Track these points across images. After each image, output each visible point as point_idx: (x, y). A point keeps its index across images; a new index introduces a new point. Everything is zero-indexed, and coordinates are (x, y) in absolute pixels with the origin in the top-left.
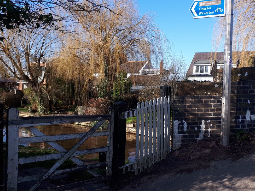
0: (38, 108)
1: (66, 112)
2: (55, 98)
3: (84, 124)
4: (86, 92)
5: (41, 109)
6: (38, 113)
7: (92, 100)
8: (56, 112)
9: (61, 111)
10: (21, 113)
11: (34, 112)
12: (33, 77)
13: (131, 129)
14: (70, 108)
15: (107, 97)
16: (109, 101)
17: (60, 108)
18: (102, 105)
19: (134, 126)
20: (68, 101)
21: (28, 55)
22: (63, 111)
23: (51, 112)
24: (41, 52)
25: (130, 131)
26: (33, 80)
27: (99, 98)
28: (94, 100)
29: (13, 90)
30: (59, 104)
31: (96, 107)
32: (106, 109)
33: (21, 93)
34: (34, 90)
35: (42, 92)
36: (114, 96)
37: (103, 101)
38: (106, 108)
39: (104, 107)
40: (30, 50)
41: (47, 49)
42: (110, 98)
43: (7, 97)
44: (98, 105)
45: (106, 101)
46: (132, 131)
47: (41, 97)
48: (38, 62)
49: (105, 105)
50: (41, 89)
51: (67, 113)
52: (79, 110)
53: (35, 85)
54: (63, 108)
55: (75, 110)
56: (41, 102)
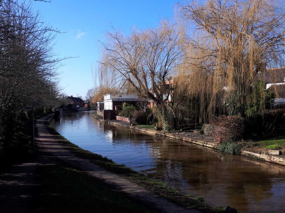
0: (163, 126)
1: (192, 130)
2: (180, 116)
3: (210, 146)
4: (213, 108)
5: (166, 127)
6: (163, 131)
7: (220, 118)
8: (181, 130)
9: (186, 130)
10: (149, 130)
11: (160, 130)
12: (158, 95)
13: (275, 157)
14: (197, 126)
15: (239, 114)
16: (242, 118)
17: (185, 126)
18: (233, 123)
19: (281, 153)
20: (194, 118)
21: (153, 73)
22: (189, 129)
23: (176, 130)
24: (165, 69)
25: (275, 160)
26: (158, 98)
27: (228, 115)
28: (222, 117)
29: (143, 108)
30: (184, 122)
31: (224, 126)
32: (238, 129)
33: (149, 111)
34: (159, 107)
35: (166, 110)
36: (249, 112)
37: (234, 119)
38: (239, 127)
39: (235, 126)
40: (154, 68)
41: (171, 65)
42: (244, 115)
43: (137, 115)
44: (228, 124)
45: (238, 119)
46: (278, 161)
47: (165, 114)
48: (162, 79)
49: (236, 124)
50: (165, 107)
51: (192, 132)
52: (205, 129)
53: (159, 103)
54: (188, 126)
55: (201, 128)
56: (166, 120)
